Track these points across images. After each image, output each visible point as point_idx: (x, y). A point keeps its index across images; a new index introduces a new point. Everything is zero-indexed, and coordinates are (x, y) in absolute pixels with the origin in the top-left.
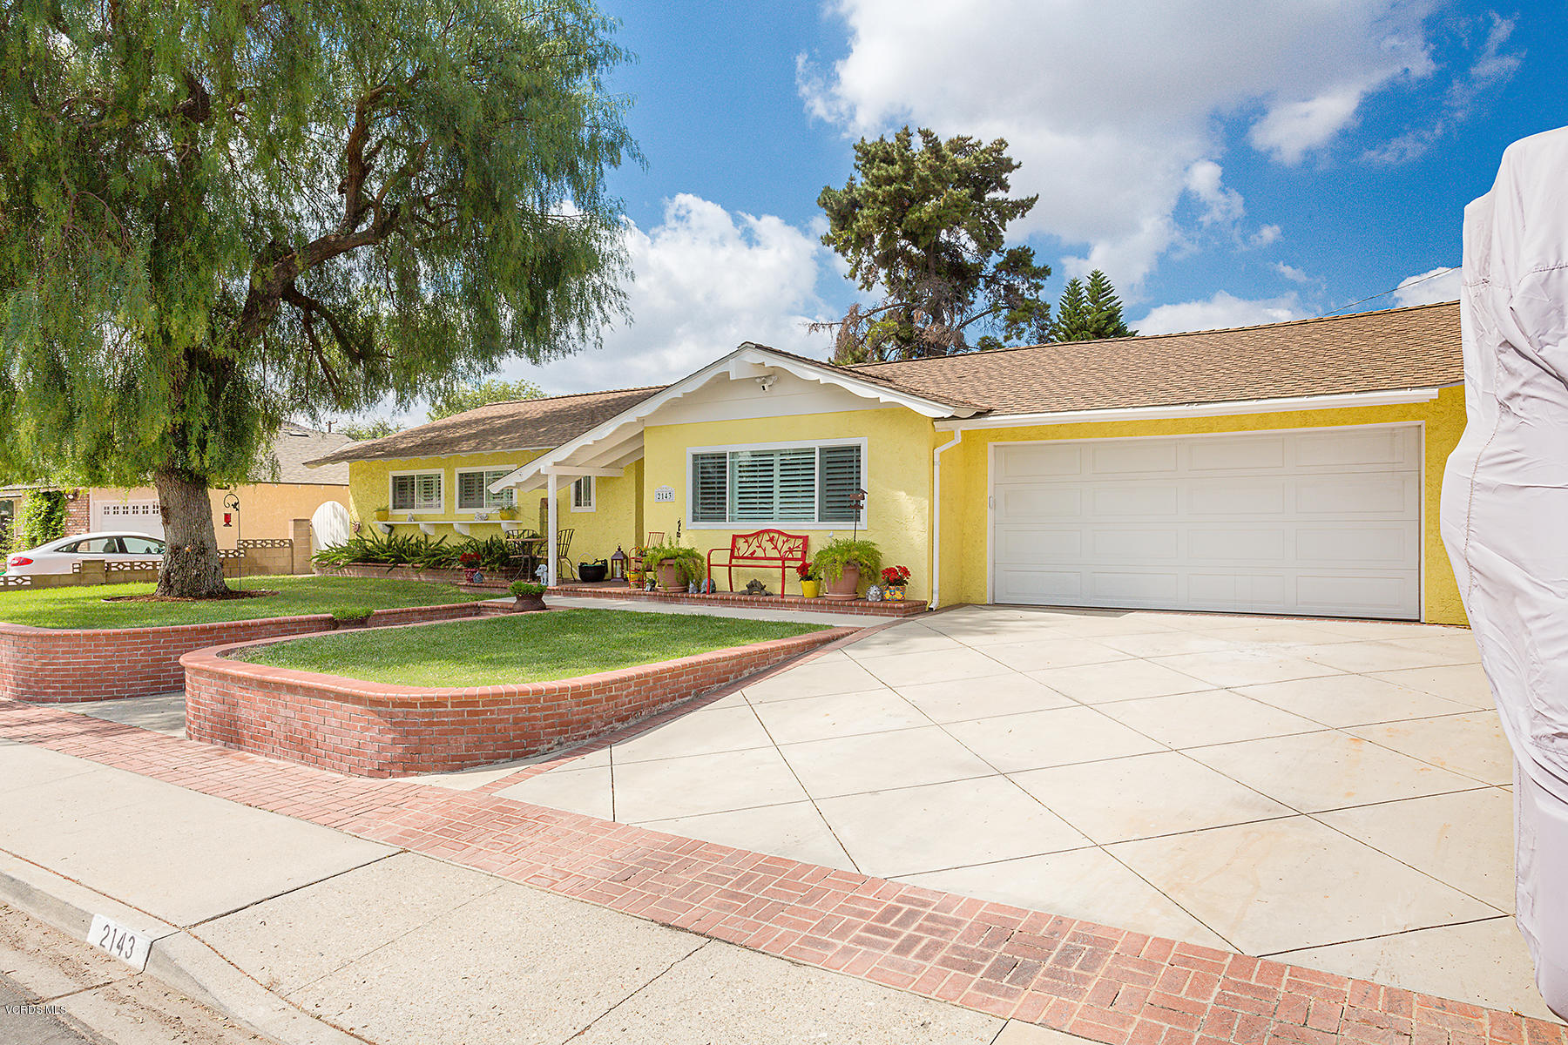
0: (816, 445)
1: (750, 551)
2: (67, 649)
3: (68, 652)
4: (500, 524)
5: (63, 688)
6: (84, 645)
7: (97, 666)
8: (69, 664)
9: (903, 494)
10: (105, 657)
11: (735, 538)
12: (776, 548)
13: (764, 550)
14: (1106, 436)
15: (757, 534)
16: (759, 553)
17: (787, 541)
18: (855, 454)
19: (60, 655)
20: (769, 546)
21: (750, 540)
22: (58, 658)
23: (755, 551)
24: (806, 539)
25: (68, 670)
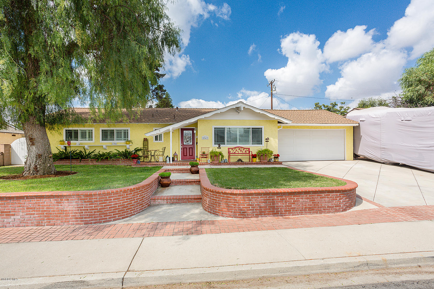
0: (251, 127)
1: (234, 152)
2: (115, 198)
3: (115, 199)
4: (126, 146)
5: (114, 215)
6: (122, 195)
7: (127, 203)
8: (116, 204)
9: (272, 138)
10: (130, 199)
11: (229, 149)
12: (241, 151)
13: (238, 151)
14: (299, 128)
15: (235, 148)
16: (237, 152)
17: (244, 149)
18: (260, 130)
19: (112, 200)
20: (239, 151)
21: (233, 149)
22: (112, 202)
23: (235, 152)
24: (249, 149)
25: (116, 206)
